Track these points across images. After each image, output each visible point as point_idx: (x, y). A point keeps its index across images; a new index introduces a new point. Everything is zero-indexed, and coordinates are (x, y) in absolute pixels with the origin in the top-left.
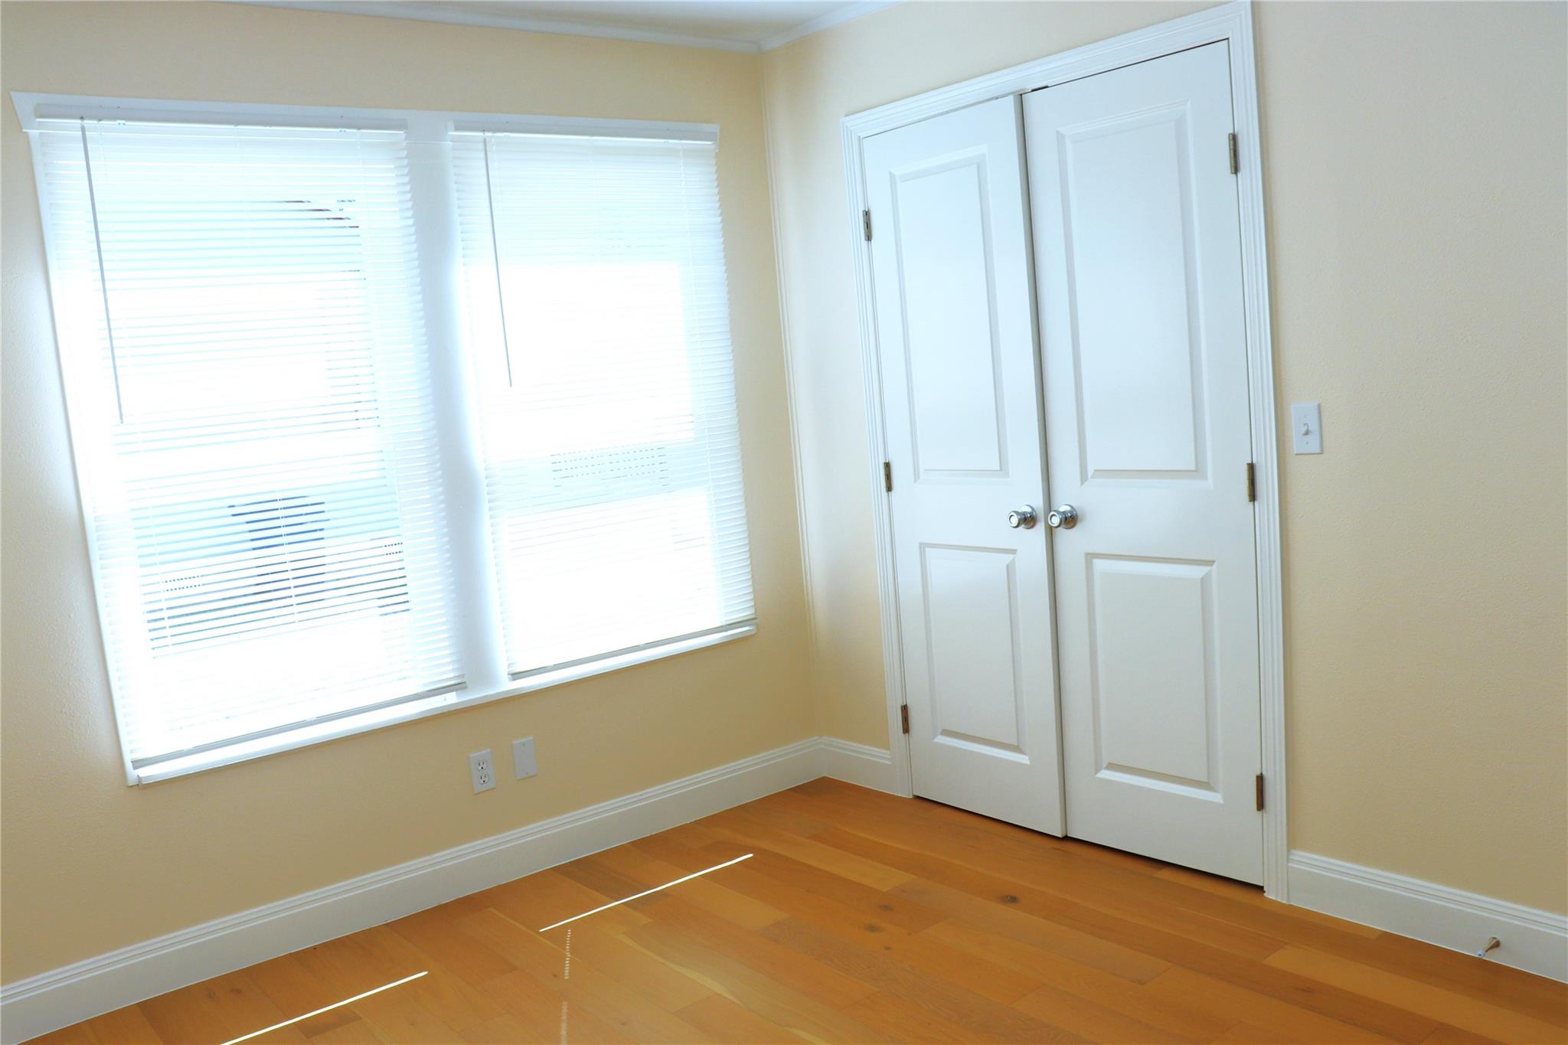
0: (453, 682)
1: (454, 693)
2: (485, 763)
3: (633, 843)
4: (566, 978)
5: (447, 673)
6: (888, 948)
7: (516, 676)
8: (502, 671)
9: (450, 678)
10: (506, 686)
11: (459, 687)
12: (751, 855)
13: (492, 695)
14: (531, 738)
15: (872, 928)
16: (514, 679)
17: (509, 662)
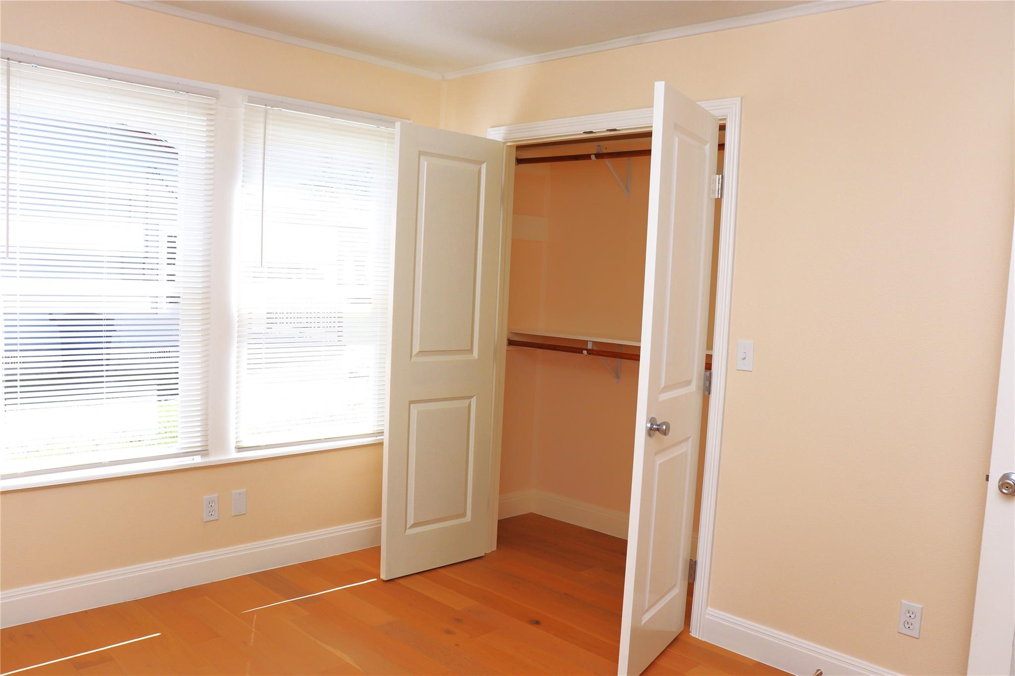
0: (200, 449)
1: (200, 456)
2: (214, 503)
3: (302, 565)
4: (252, 645)
5: (196, 443)
6: (457, 645)
7: (240, 449)
8: (232, 445)
9: (199, 446)
10: (234, 455)
11: (204, 452)
12: (375, 579)
13: (224, 460)
14: (245, 490)
15: (448, 632)
16: (239, 452)
17: (237, 440)
